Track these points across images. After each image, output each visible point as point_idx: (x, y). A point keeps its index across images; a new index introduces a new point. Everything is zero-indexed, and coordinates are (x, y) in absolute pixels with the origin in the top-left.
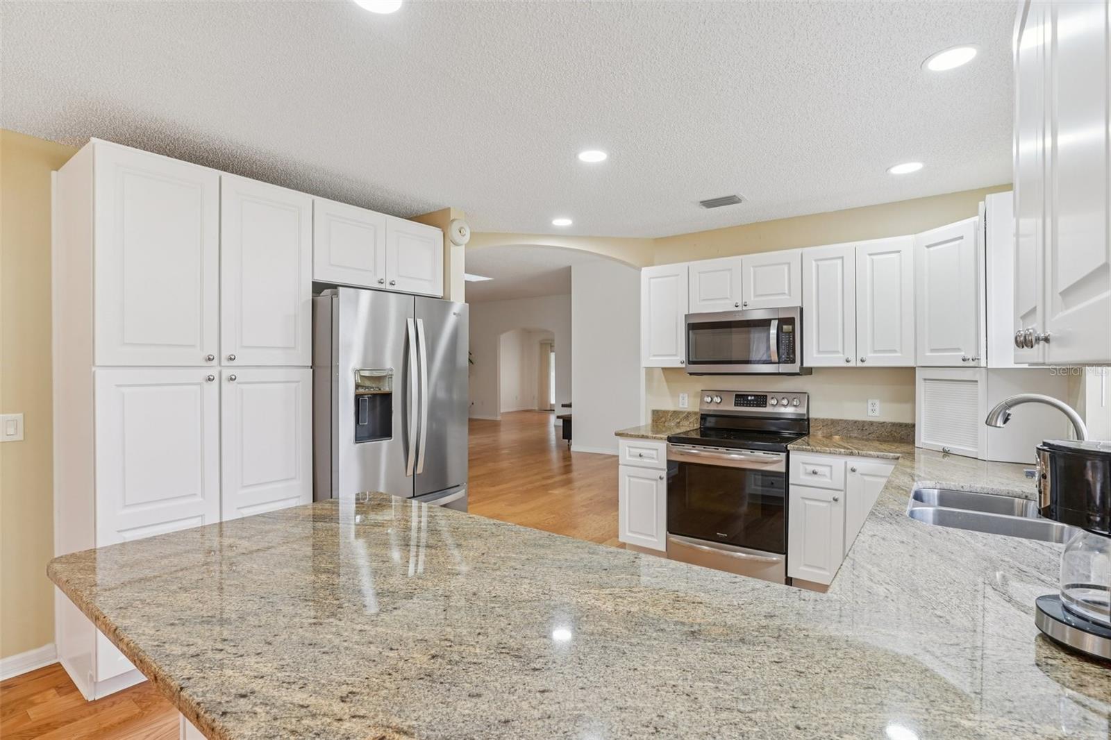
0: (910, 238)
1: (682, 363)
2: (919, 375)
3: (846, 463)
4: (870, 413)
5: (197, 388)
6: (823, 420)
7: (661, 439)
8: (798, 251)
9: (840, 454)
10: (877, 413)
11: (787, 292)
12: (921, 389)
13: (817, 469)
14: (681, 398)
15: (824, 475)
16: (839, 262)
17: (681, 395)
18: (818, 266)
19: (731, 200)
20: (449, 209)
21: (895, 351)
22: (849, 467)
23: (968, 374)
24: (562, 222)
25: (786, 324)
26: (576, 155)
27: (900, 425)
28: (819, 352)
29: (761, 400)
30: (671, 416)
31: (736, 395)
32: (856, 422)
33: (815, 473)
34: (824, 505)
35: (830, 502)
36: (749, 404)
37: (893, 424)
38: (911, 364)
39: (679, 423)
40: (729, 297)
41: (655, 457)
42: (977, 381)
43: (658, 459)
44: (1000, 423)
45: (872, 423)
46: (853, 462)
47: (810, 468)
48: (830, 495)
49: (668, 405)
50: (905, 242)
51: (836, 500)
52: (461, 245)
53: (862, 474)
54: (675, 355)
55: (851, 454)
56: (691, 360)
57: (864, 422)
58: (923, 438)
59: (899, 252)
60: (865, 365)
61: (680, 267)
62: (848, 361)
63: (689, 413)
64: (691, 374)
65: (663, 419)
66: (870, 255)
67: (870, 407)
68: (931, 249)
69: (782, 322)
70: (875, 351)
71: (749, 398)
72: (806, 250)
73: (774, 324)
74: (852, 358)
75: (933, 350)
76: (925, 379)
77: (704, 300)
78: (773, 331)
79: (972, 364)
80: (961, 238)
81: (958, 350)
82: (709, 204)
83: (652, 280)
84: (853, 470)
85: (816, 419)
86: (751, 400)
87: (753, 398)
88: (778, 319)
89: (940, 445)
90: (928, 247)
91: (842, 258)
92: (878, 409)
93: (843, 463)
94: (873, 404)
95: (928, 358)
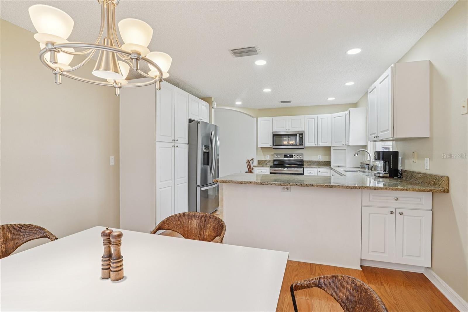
1: (271, 146)
2: (332, 148)
3: (318, 170)
4: (319, 159)
5: (170, 149)
6: (307, 161)
7: (268, 167)
8: (303, 116)
9: (316, 168)
10: (320, 159)
11: (300, 127)
12: (332, 151)
13: (311, 172)
14: (267, 157)
15: (313, 173)
17: (267, 155)
18: (308, 120)
19: (289, 102)
20: (212, 97)
21: (326, 142)
22: (319, 171)
23: (344, 148)
24: (239, 103)
25: (301, 135)
26: (263, 90)
27: (326, 161)
28: (308, 143)
29: (291, 156)
30: (264, 162)
31: (284, 155)
32: (315, 161)
33: (310, 173)
36: (288, 157)
37: (324, 161)
38: (330, 146)
39: (267, 163)
40: (284, 127)
41: (266, 172)
42: (345, 149)
44: (357, 155)
45: (319, 161)
46: (320, 169)
47: (309, 172)
49: (263, 158)
50: (329, 116)
52: (214, 108)
53: (322, 172)
54: (269, 143)
55: (319, 168)
56: (274, 144)
57: (317, 161)
58: (332, 164)
59: (327, 118)
60: (320, 146)
61: (270, 118)
62: (316, 145)
63: (270, 161)
64: (273, 149)
65: (262, 163)
66: (321, 118)
67: (319, 157)
68: (335, 118)
69: (300, 134)
70: (322, 142)
71: (288, 156)
72: (305, 116)
73: (298, 135)
74: (316, 144)
75: (335, 142)
76: (333, 149)
77: (277, 128)
78: (298, 137)
79: (345, 145)
80: (342, 116)
81: (341, 142)
82: (282, 102)
83: (261, 122)
84: (320, 172)
85: (305, 161)
89: (337, 165)
90: (334, 117)
91: (314, 119)
92: (320, 157)
93: (317, 171)
94: (319, 156)
95: (334, 144)
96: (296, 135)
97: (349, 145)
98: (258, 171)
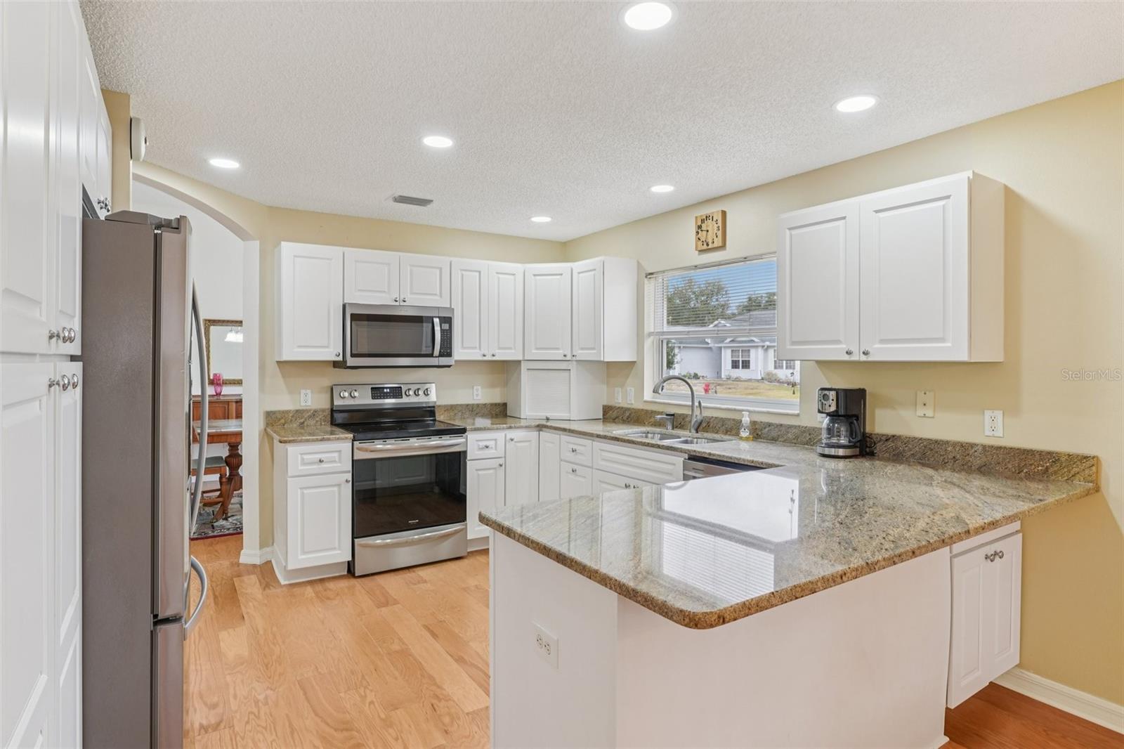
0: (519, 265)
1: (332, 355)
2: (524, 366)
3: (506, 435)
6: (445, 406)
7: (347, 438)
8: (446, 259)
9: (503, 429)
10: (479, 397)
11: (438, 293)
12: (524, 375)
13: (487, 443)
14: (302, 395)
15: (492, 448)
16: (477, 274)
17: (303, 392)
18: (462, 275)
19: (423, 202)
21: (510, 349)
22: (508, 438)
25: (445, 322)
27: (496, 404)
29: (396, 392)
30: (292, 417)
31: (372, 388)
32: (467, 405)
33: (486, 447)
34: (491, 471)
35: (495, 468)
36: (386, 396)
37: (492, 405)
38: (520, 358)
39: (303, 423)
40: (386, 290)
42: (569, 370)
43: (340, 462)
45: (478, 405)
47: (483, 444)
48: (495, 463)
49: (284, 402)
50: (517, 267)
51: (501, 465)
52: (138, 159)
53: (517, 442)
54: (327, 347)
55: (510, 428)
56: (353, 352)
57: (473, 405)
58: (529, 409)
59: (514, 275)
60: (494, 358)
61: (335, 252)
62: (484, 356)
65: (283, 421)
66: (498, 273)
67: (475, 393)
68: (536, 277)
69: (442, 320)
70: (499, 348)
71: (385, 390)
72: (454, 260)
73: (437, 321)
74: (488, 353)
75: (537, 349)
76: (528, 369)
77: (359, 290)
79: (569, 358)
80: (561, 275)
82: (398, 200)
83: (295, 259)
84: (512, 440)
85: (439, 406)
86: (387, 393)
87: (388, 390)
88: (439, 317)
89: (543, 414)
90: (535, 275)
91: (480, 272)
92: (480, 394)
93: (504, 436)
94: (477, 390)
95: (533, 353)
96: (431, 320)
97: (602, 359)
98: (303, 459)
